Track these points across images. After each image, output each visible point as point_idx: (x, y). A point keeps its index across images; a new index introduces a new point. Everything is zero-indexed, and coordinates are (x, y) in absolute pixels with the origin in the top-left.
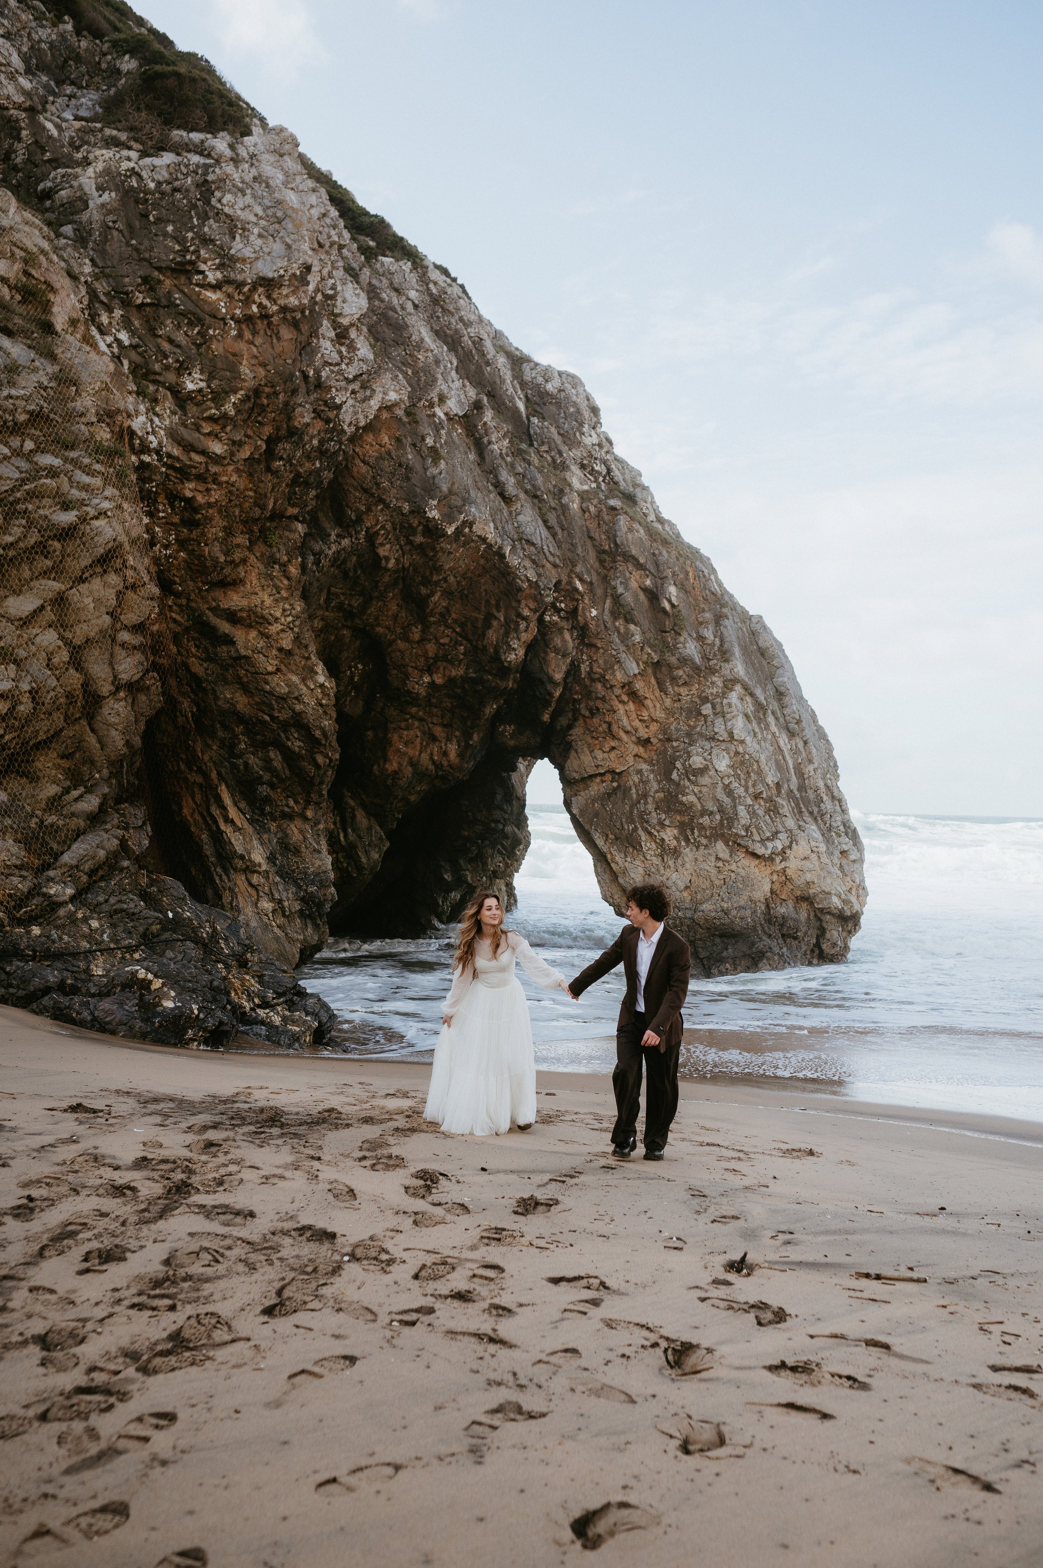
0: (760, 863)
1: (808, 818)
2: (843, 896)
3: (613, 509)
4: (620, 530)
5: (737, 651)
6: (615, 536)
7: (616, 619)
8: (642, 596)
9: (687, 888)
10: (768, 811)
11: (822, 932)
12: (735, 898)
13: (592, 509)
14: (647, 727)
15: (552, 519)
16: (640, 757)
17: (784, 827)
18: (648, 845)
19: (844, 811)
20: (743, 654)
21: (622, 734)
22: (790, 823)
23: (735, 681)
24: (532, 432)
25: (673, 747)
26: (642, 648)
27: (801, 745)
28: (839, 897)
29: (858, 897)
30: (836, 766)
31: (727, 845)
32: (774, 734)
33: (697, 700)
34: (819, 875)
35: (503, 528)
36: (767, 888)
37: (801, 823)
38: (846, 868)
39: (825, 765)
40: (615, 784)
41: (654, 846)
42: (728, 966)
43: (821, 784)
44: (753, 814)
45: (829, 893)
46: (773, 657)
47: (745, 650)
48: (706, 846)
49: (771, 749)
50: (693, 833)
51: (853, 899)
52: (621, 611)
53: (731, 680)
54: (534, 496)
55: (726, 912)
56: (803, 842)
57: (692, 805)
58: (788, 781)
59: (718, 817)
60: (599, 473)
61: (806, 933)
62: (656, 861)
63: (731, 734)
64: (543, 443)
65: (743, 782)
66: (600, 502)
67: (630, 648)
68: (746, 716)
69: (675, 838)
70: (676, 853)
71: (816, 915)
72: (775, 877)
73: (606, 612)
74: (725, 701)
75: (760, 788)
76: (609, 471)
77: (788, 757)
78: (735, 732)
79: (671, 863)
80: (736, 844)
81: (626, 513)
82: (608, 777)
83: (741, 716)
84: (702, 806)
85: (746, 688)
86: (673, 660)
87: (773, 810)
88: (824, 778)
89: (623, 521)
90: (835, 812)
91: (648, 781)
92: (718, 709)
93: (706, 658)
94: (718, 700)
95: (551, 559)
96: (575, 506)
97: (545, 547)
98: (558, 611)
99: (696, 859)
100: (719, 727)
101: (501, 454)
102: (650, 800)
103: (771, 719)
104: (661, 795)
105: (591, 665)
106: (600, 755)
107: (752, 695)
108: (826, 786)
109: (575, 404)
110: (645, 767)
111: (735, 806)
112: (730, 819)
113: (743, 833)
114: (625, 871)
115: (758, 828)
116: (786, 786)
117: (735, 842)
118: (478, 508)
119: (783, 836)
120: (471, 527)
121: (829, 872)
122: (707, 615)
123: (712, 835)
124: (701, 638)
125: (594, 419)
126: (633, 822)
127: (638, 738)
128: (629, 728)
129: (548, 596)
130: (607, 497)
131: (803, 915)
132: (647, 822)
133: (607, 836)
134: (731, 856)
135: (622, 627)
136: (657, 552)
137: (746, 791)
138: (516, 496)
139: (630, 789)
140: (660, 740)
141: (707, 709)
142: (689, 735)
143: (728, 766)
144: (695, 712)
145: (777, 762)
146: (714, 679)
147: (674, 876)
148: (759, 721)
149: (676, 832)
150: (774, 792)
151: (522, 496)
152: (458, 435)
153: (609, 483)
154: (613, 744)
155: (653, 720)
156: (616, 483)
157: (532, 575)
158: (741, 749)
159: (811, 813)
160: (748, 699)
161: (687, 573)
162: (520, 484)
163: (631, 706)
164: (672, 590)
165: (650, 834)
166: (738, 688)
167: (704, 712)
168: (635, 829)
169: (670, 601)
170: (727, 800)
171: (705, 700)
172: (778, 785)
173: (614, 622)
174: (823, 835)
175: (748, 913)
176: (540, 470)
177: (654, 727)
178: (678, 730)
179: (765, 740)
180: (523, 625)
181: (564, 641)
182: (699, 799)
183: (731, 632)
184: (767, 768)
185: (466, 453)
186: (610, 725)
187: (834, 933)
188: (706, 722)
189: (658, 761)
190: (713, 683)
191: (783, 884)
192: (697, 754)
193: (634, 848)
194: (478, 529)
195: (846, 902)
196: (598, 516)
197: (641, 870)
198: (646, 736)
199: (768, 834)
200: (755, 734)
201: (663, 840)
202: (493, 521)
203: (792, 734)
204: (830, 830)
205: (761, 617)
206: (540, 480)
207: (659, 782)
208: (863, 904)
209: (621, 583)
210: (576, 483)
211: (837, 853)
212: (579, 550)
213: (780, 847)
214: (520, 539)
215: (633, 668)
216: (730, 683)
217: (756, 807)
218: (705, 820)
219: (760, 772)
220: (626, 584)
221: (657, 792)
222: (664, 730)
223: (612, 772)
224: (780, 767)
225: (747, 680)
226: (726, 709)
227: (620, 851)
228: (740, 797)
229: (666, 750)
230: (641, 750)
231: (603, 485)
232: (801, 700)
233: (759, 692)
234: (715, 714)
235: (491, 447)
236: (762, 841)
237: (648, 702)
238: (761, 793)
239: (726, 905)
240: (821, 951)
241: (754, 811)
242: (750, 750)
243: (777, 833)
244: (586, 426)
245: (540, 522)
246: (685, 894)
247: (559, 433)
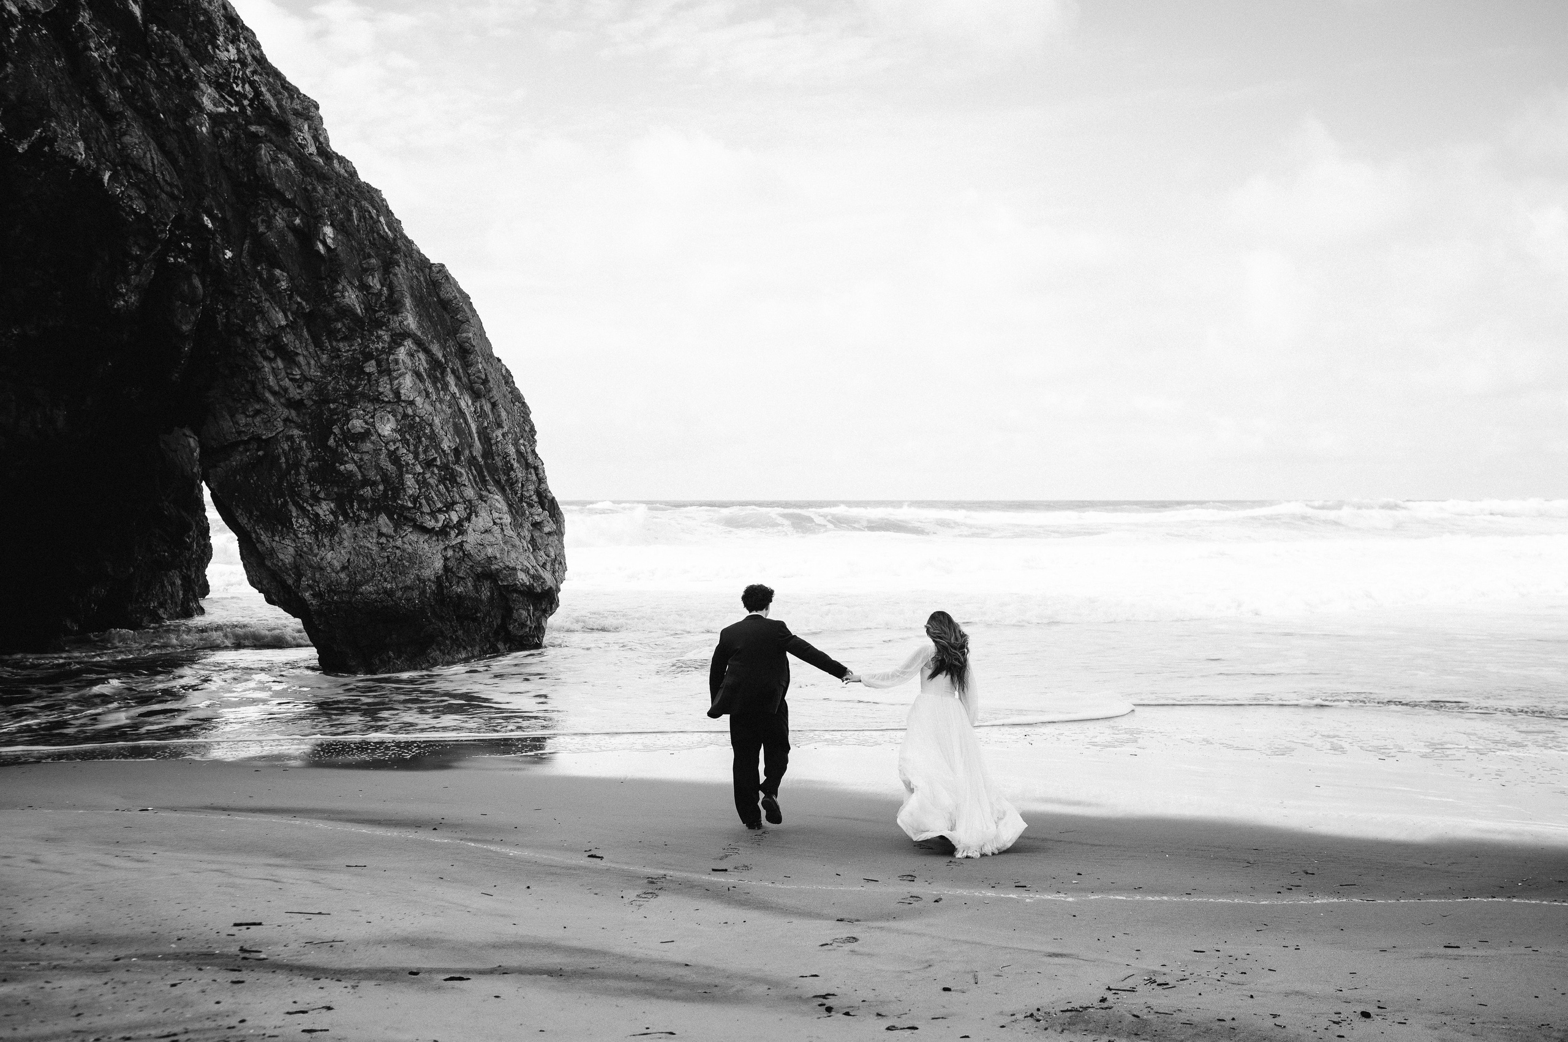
0: (430, 538)
1: (493, 488)
2: (532, 572)
3: (255, 135)
4: (261, 160)
5: (408, 302)
6: (255, 167)
7: (258, 263)
8: (290, 237)
9: (344, 568)
10: (442, 480)
11: (508, 613)
12: (400, 578)
13: (227, 134)
14: (300, 387)
15: (172, 142)
16: (292, 421)
17: (462, 497)
18: (300, 523)
19: (541, 480)
20: (416, 306)
21: (268, 395)
22: (470, 493)
23: (406, 335)
24: (149, 40)
25: (329, 408)
26: (291, 297)
27: (487, 407)
28: (526, 571)
29: (554, 572)
30: (533, 431)
31: (391, 518)
32: (453, 395)
33: (360, 356)
34: (503, 550)
35: (100, 149)
36: (439, 564)
37: (484, 493)
38: (539, 541)
39: (518, 430)
40: (260, 453)
41: (307, 522)
42: (391, 654)
43: (511, 450)
44: (423, 483)
45: (514, 569)
46: (457, 310)
47: (420, 302)
48: (367, 521)
49: (449, 411)
50: (352, 507)
51: (547, 575)
52: (263, 253)
53: (400, 334)
54: (147, 116)
55: (390, 593)
56: (483, 514)
57: (351, 474)
58: (471, 446)
59: (381, 487)
60: (245, 97)
61: (488, 614)
62: (308, 539)
63: (397, 394)
64: (162, 55)
65: (412, 448)
66: (239, 126)
67: (276, 297)
68: (418, 374)
69: (332, 512)
70: (332, 530)
71: (501, 594)
72: (450, 553)
73: (245, 254)
74: (391, 357)
75: (433, 454)
76: (258, 94)
77: (470, 420)
78: (402, 391)
79: (326, 541)
80: (403, 518)
81: (270, 141)
82: (254, 445)
83: (410, 373)
84: (363, 475)
85: (419, 343)
86: (330, 310)
87: (450, 478)
88: (516, 444)
89: (265, 152)
90: (527, 480)
91: (301, 448)
92: (384, 367)
93: (369, 308)
94: (384, 356)
95: (168, 189)
96: (204, 129)
97: (158, 175)
98: (184, 252)
99: (355, 536)
100: (384, 387)
101: (103, 64)
102: (302, 470)
103: (451, 379)
104: (315, 464)
105: (227, 317)
106: (242, 420)
107: (427, 351)
108: (518, 452)
109: (206, 12)
110: (296, 432)
111: (401, 476)
112: (395, 488)
113: (410, 505)
114: (272, 552)
115: (428, 499)
116: (467, 452)
117: (400, 515)
118: (59, 123)
119: (459, 507)
120: (51, 146)
121: (514, 546)
122: (373, 261)
123: (374, 508)
124: (364, 287)
125: (232, 32)
126: (283, 496)
127: (289, 400)
128: (277, 388)
129: (163, 231)
130: (249, 122)
131: (485, 594)
132: (299, 495)
133: (251, 513)
134: (395, 531)
135: (264, 272)
136: (309, 188)
137: (416, 457)
138: (121, 114)
139: (279, 458)
140: (315, 402)
141: (371, 367)
142: (349, 395)
143: (393, 430)
144: (355, 369)
145: (455, 425)
146: (381, 332)
147: (330, 555)
148: (435, 381)
149: (332, 505)
150: (452, 458)
151: (128, 113)
152: (41, 36)
153: (258, 108)
154: (258, 407)
155: (306, 379)
156: (268, 109)
157: (138, 206)
158: (410, 411)
159: (497, 483)
160: (422, 356)
161: (350, 213)
162: (128, 98)
163: (280, 364)
164: (328, 231)
165: (303, 509)
166: (409, 343)
167: (367, 370)
168: (285, 503)
169: (324, 243)
170: (391, 468)
171: (368, 357)
172: (457, 452)
173: (255, 266)
174: (510, 506)
175: (416, 593)
176: (158, 86)
177: (308, 387)
178: (335, 390)
179: (441, 401)
180: (132, 267)
181: (193, 288)
182: (360, 467)
183: (402, 280)
184: (442, 433)
185: (51, 59)
186: (253, 384)
187: (524, 613)
188: (369, 381)
189: (312, 425)
190: (379, 337)
191: (460, 561)
192: (358, 417)
193: (283, 525)
194: (60, 146)
195: (537, 577)
196: (235, 141)
197: (291, 550)
198: (298, 397)
199: (439, 505)
200: (428, 395)
201: (317, 515)
202: (85, 141)
203: (476, 396)
204: (521, 500)
205: (443, 266)
206: (155, 95)
207: (313, 450)
208: (560, 580)
209: (263, 221)
210: (207, 103)
211: (527, 525)
212: (208, 182)
213: (455, 518)
214: (124, 164)
215: (280, 319)
216: (399, 338)
217: (428, 475)
218: (367, 491)
219: (433, 437)
220: (269, 223)
221: (309, 460)
222: (320, 389)
223: (257, 438)
224: (458, 431)
225: (419, 334)
226: (392, 366)
227: (266, 530)
228: (408, 464)
229: (322, 413)
230: (293, 413)
231: (249, 111)
232: (489, 357)
233: (435, 348)
234: (380, 372)
235: (89, 53)
236: (433, 514)
237: (301, 359)
238: (435, 459)
239: (389, 586)
240: (508, 632)
241: (425, 479)
242: (422, 412)
243: (454, 503)
244: (221, 39)
245: (153, 145)
246: (343, 575)
247: (186, 45)
